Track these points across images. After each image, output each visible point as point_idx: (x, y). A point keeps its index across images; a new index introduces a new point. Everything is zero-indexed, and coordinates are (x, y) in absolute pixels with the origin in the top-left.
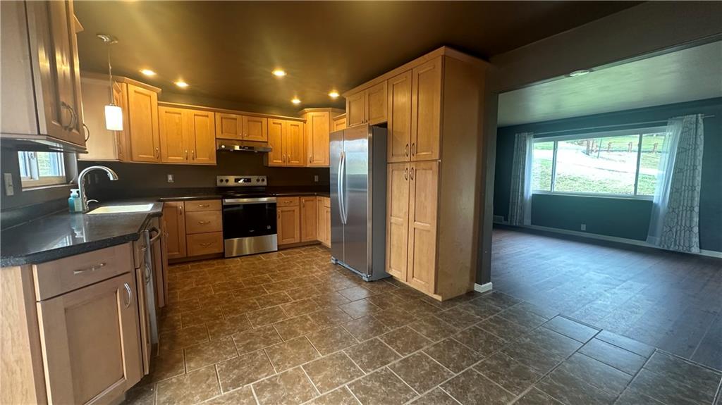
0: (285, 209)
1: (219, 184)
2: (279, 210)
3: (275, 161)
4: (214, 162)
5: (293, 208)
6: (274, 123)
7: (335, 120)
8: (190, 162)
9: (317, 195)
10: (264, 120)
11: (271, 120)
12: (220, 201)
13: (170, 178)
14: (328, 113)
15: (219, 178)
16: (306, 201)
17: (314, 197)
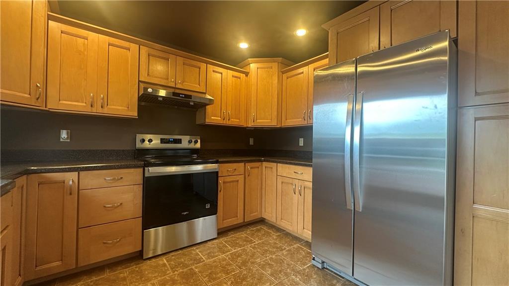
0: (229, 179)
1: (139, 145)
2: (221, 181)
3: (213, 117)
4: (134, 113)
5: (237, 178)
6: (214, 71)
7: (283, 73)
8: (97, 110)
9: (264, 161)
10: (203, 66)
11: (211, 67)
12: (141, 169)
13: (64, 134)
14: (277, 63)
15: (139, 137)
16: (251, 168)
17: (260, 163)
